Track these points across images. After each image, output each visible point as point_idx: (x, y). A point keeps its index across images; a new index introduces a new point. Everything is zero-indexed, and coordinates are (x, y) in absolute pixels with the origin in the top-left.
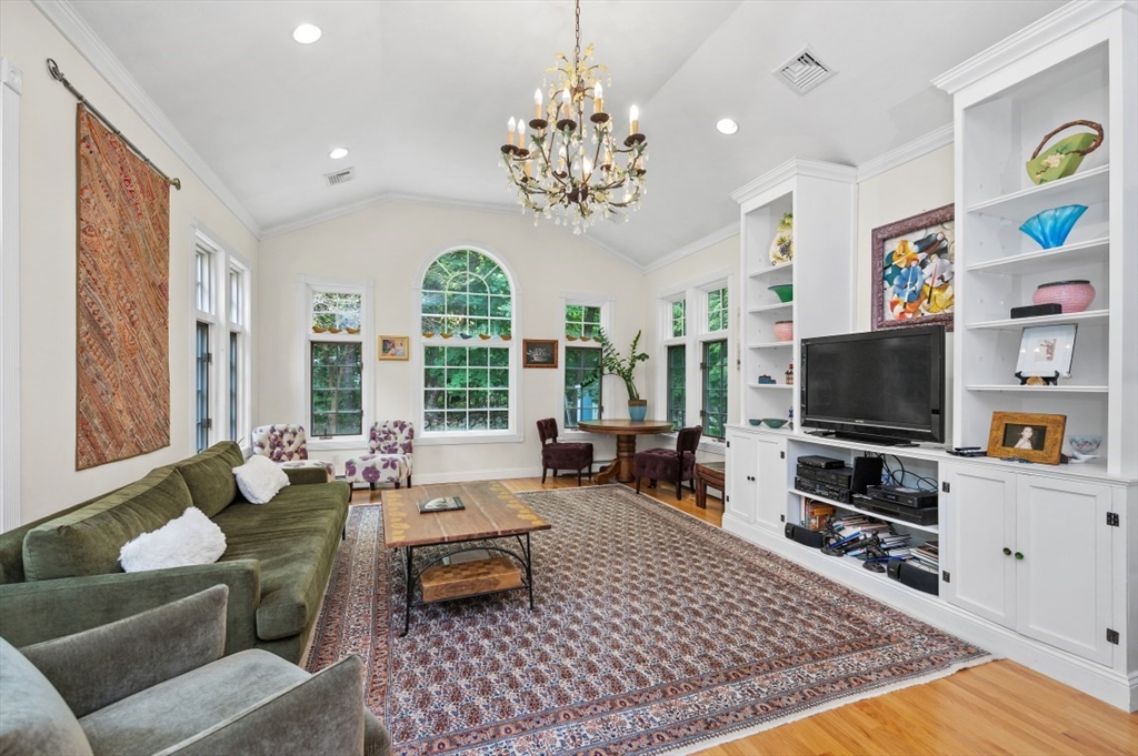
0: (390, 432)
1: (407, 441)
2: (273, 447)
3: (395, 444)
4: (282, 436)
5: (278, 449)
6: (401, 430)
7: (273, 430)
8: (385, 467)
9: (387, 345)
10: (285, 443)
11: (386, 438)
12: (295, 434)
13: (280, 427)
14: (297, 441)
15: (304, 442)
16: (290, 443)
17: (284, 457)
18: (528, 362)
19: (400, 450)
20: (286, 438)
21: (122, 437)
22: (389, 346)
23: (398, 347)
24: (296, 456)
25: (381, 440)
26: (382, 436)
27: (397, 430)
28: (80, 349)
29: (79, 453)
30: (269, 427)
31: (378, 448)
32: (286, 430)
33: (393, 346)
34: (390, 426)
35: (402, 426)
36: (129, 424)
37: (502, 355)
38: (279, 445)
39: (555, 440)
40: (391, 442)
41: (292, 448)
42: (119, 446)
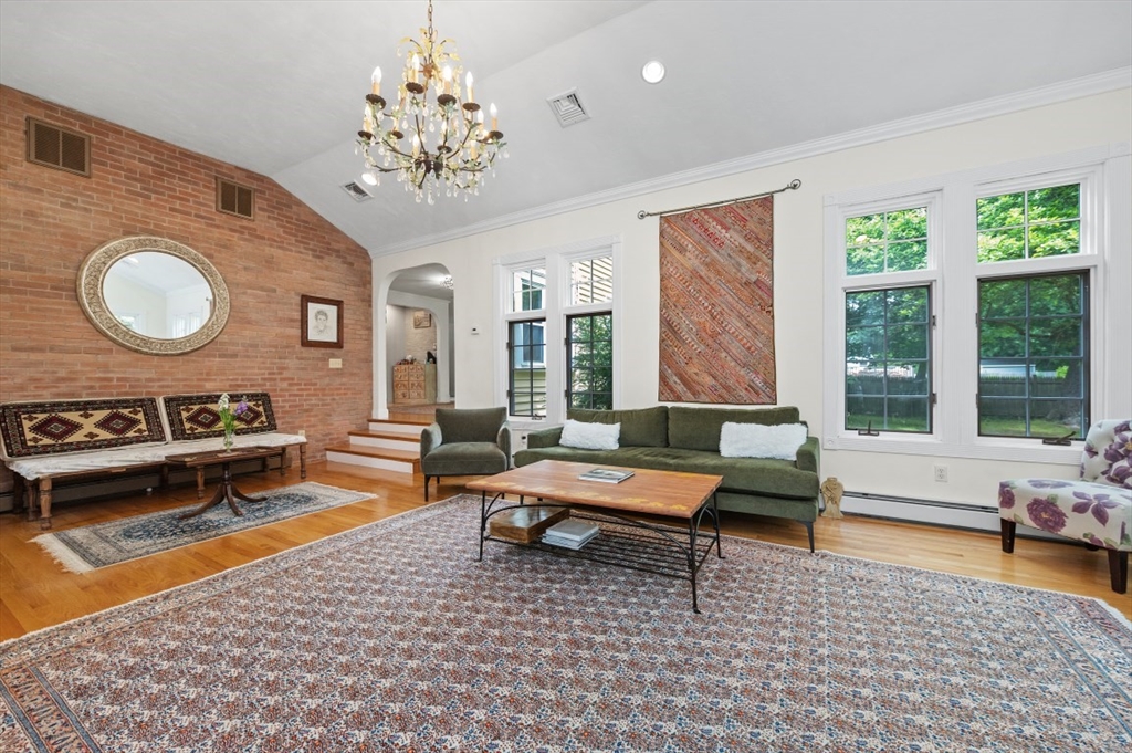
21: (698, 388)
28: (662, 341)
29: (661, 393)
36: (709, 381)
42: (695, 393)
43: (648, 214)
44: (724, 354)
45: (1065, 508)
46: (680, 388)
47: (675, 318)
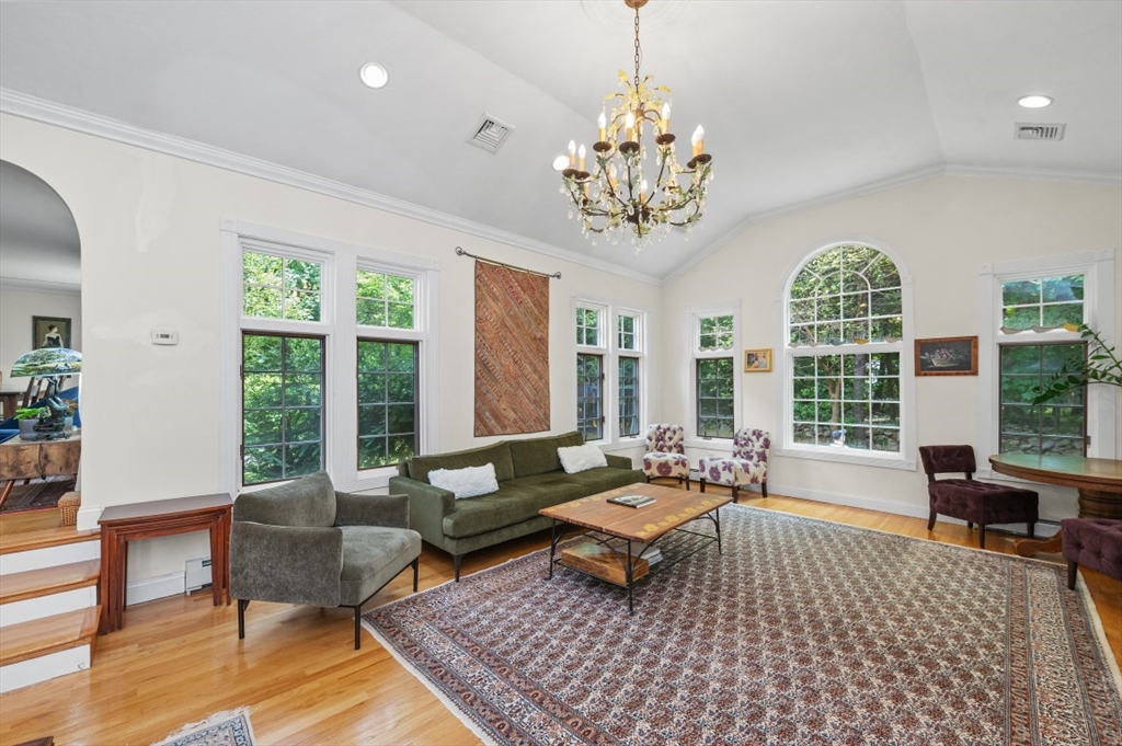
0: (749, 440)
1: (761, 450)
2: (658, 440)
3: (752, 451)
4: (665, 433)
5: (661, 443)
6: (758, 439)
7: (659, 428)
8: (724, 469)
9: (751, 358)
10: (666, 439)
11: (746, 444)
12: (675, 432)
13: (664, 426)
14: (676, 438)
15: (682, 439)
16: (670, 439)
17: (665, 449)
18: (923, 368)
19: (755, 458)
20: (668, 434)
21: (506, 422)
22: (753, 359)
23: (761, 359)
24: (674, 449)
25: (742, 445)
26: (743, 442)
27: (754, 438)
30: (656, 426)
31: (739, 453)
32: (669, 429)
33: (757, 359)
34: (750, 434)
35: (758, 434)
36: (512, 415)
37: (889, 361)
38: (662, 439)
39: (969, 477)
40: (748, 449)
41: (671, 443)
42: (504, 427)
43: (465, 253)
44: (521, 393)
45: (671, 464)
46: (492, 422)
47: (490, 359)
